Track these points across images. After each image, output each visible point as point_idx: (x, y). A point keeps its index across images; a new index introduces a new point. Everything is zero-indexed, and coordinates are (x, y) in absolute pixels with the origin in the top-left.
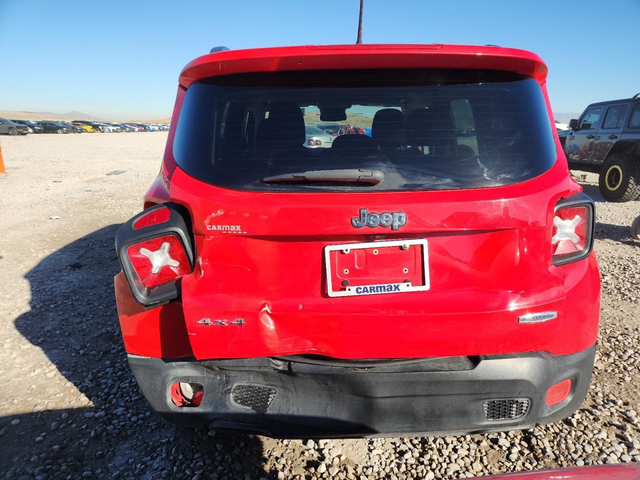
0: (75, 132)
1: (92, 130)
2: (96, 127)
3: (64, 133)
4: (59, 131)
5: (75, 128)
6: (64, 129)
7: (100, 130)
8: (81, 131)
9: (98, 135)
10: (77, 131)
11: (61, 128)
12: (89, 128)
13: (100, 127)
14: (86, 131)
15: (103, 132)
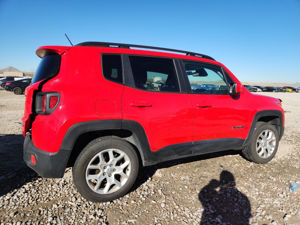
0: (282, 92)
1: (291, 91)
2: (294, 90)
3: (276, 92)
4: (274, 91)
5: (282, 90)
6: (276, 90)
7: (296, 91)
8: (285, 91)
9: (294, 93)
10: (283, 91)
11: (275, 90)
12: (290, 90)
13: (296, 90)
14: (288, 91)
15: (298, 92)
